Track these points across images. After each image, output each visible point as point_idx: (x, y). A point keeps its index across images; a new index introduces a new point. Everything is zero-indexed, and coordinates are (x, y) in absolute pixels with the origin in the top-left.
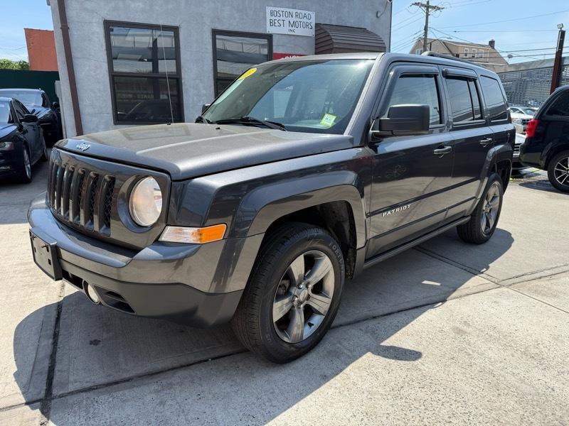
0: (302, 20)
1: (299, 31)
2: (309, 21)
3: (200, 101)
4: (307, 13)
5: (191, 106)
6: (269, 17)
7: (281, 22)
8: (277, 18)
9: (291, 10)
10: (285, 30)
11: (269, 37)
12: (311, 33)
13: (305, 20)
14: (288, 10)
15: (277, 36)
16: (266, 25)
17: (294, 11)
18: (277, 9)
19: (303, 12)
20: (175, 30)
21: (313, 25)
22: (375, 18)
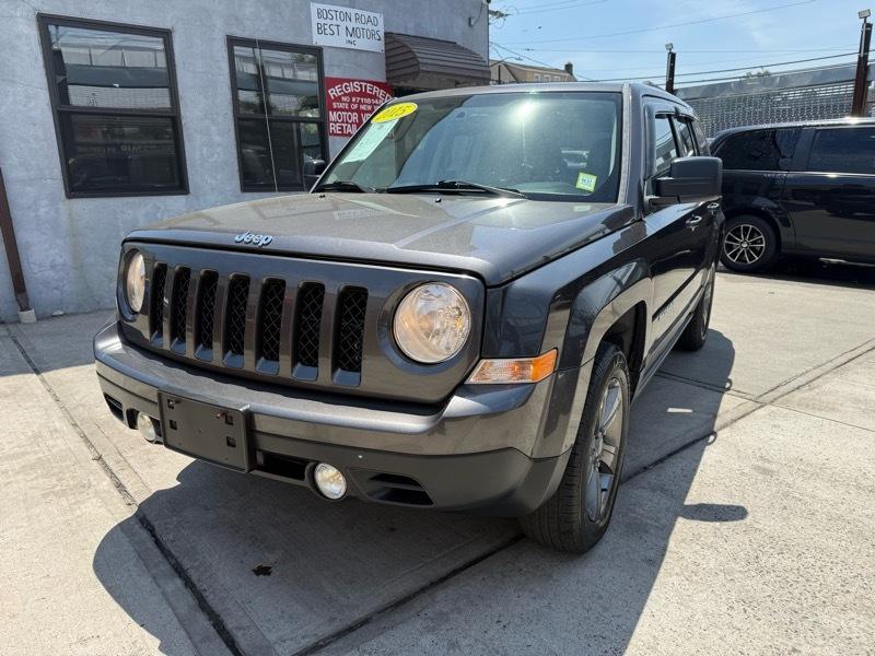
0: (365, 26)
1: (362, 44)
2: (375, 29)
3: (212, 155)
4: (372, 15)
5: (199, 162)
6: (315, 20)
7: (335, 29)
8: (329, 22)
9: (349, 10)
10: (341, 41)
11: (317, 52)
12: (378, 46)
13: (369, 26)
14: (345, 10)
15: (330, 50)
16: (311, 32)
17: (352, 12)
18: (328, 7)
19: (367, 14)
20: (166, 35)
21: (382, 34)
22: (467, 27)
